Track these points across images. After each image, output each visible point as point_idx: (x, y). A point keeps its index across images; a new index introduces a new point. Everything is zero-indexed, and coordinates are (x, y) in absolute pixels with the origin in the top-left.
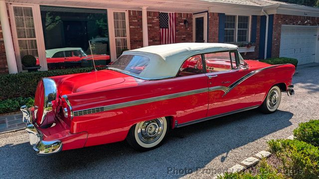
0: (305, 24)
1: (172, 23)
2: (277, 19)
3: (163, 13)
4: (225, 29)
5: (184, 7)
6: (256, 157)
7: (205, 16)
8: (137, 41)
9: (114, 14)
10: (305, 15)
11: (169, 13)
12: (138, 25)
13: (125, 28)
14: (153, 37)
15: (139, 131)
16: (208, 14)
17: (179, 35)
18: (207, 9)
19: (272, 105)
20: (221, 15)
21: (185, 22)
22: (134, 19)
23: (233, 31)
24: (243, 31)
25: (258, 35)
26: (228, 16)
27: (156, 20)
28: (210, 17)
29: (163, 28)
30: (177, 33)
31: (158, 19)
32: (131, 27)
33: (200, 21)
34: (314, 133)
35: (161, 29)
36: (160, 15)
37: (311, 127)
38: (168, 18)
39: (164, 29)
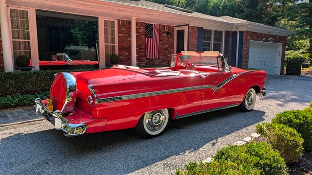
0: (269, 41)
1: (156, 34)
2: (247, 35)
3: (148, 24)
4: (203, 41)
5: (168, 20)
6: (243, 141)
7: (186, 29)
8: (125, 48)
9: (105, 22)
10: (268, 33)
11: (154, 24)
12: (126, 33)
13: (114, 35)
14: (139, 45)
15: (147, 122)
16: (189, 27)
17: (162, 45)
18: (188, 23)
19: (250, 105)
20: (200, 29)
21: (168, 33)
22: (122, 28)
23: (209, 43)
24: (218, 44)
25: (230, 48)
26: (206, 30)
27: (142, 30)
28: (190, 30)
29: (148, 37)
30: (160, 43)
31: (144, 30)
32: (120, 35)
33: (181, 34)
34: (288, 119)
35: (147, 38)
36: (146, 26)
37: (286, 116)
38: (153, 29)
39: (149, 39)
